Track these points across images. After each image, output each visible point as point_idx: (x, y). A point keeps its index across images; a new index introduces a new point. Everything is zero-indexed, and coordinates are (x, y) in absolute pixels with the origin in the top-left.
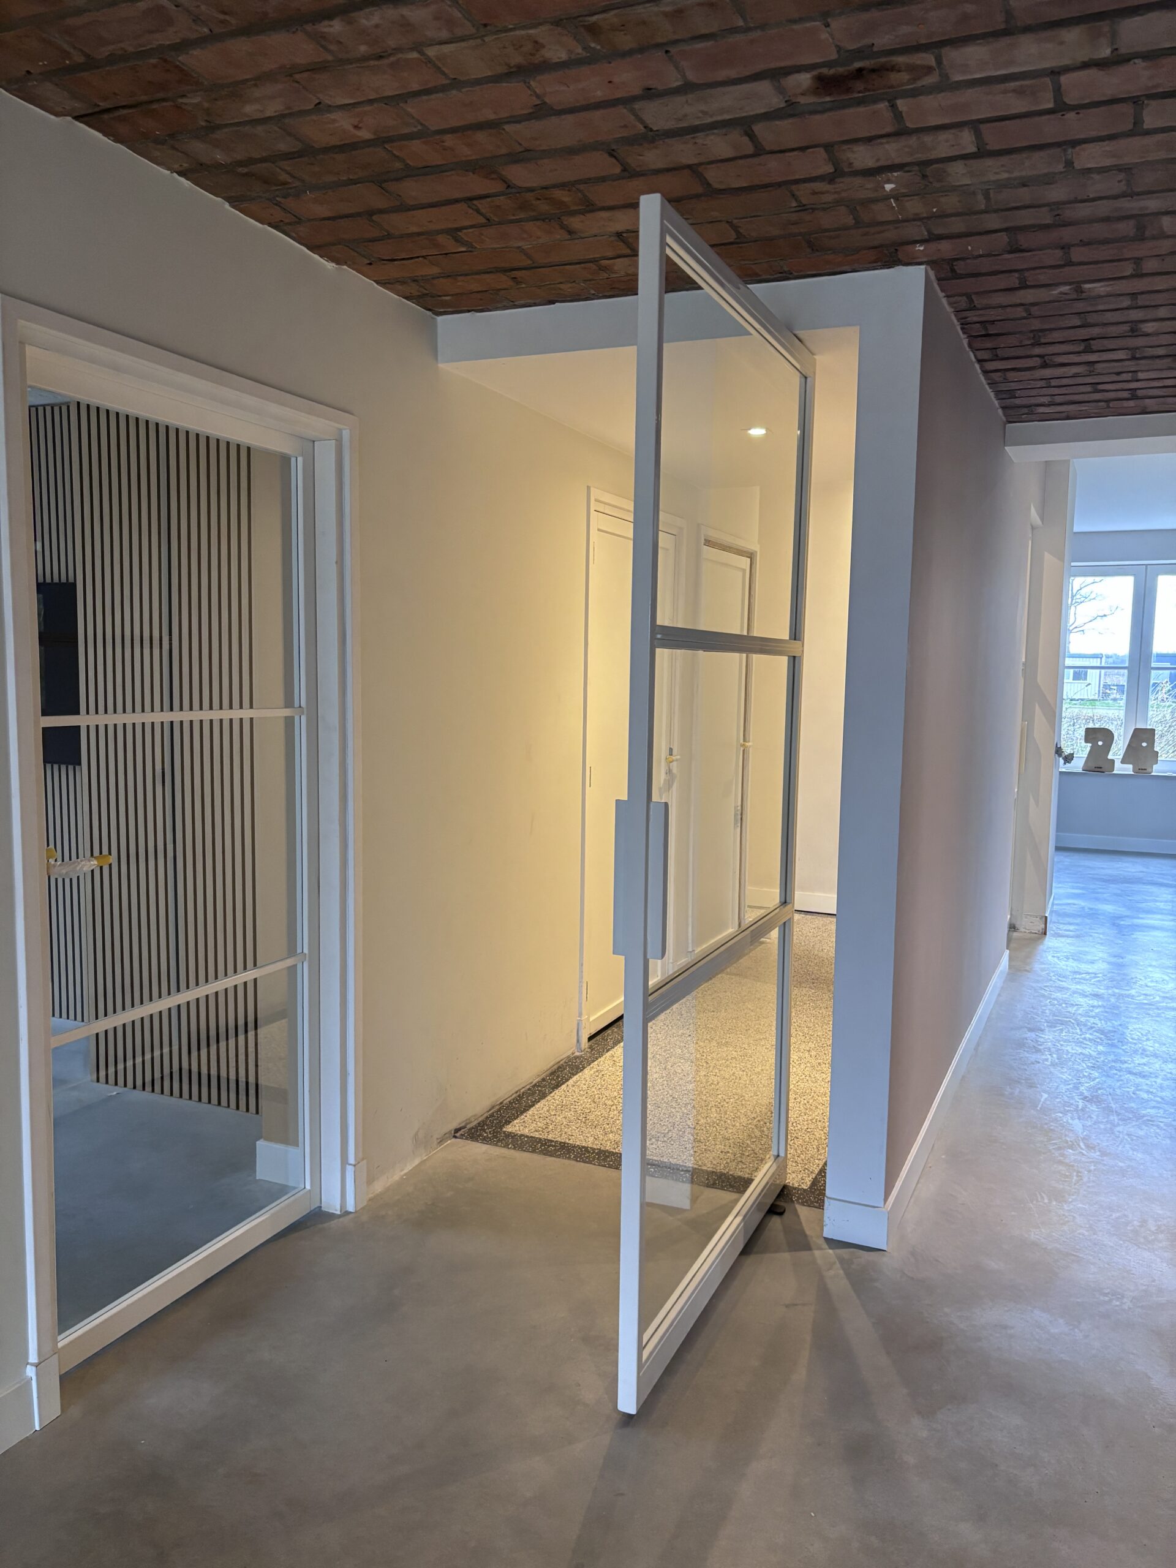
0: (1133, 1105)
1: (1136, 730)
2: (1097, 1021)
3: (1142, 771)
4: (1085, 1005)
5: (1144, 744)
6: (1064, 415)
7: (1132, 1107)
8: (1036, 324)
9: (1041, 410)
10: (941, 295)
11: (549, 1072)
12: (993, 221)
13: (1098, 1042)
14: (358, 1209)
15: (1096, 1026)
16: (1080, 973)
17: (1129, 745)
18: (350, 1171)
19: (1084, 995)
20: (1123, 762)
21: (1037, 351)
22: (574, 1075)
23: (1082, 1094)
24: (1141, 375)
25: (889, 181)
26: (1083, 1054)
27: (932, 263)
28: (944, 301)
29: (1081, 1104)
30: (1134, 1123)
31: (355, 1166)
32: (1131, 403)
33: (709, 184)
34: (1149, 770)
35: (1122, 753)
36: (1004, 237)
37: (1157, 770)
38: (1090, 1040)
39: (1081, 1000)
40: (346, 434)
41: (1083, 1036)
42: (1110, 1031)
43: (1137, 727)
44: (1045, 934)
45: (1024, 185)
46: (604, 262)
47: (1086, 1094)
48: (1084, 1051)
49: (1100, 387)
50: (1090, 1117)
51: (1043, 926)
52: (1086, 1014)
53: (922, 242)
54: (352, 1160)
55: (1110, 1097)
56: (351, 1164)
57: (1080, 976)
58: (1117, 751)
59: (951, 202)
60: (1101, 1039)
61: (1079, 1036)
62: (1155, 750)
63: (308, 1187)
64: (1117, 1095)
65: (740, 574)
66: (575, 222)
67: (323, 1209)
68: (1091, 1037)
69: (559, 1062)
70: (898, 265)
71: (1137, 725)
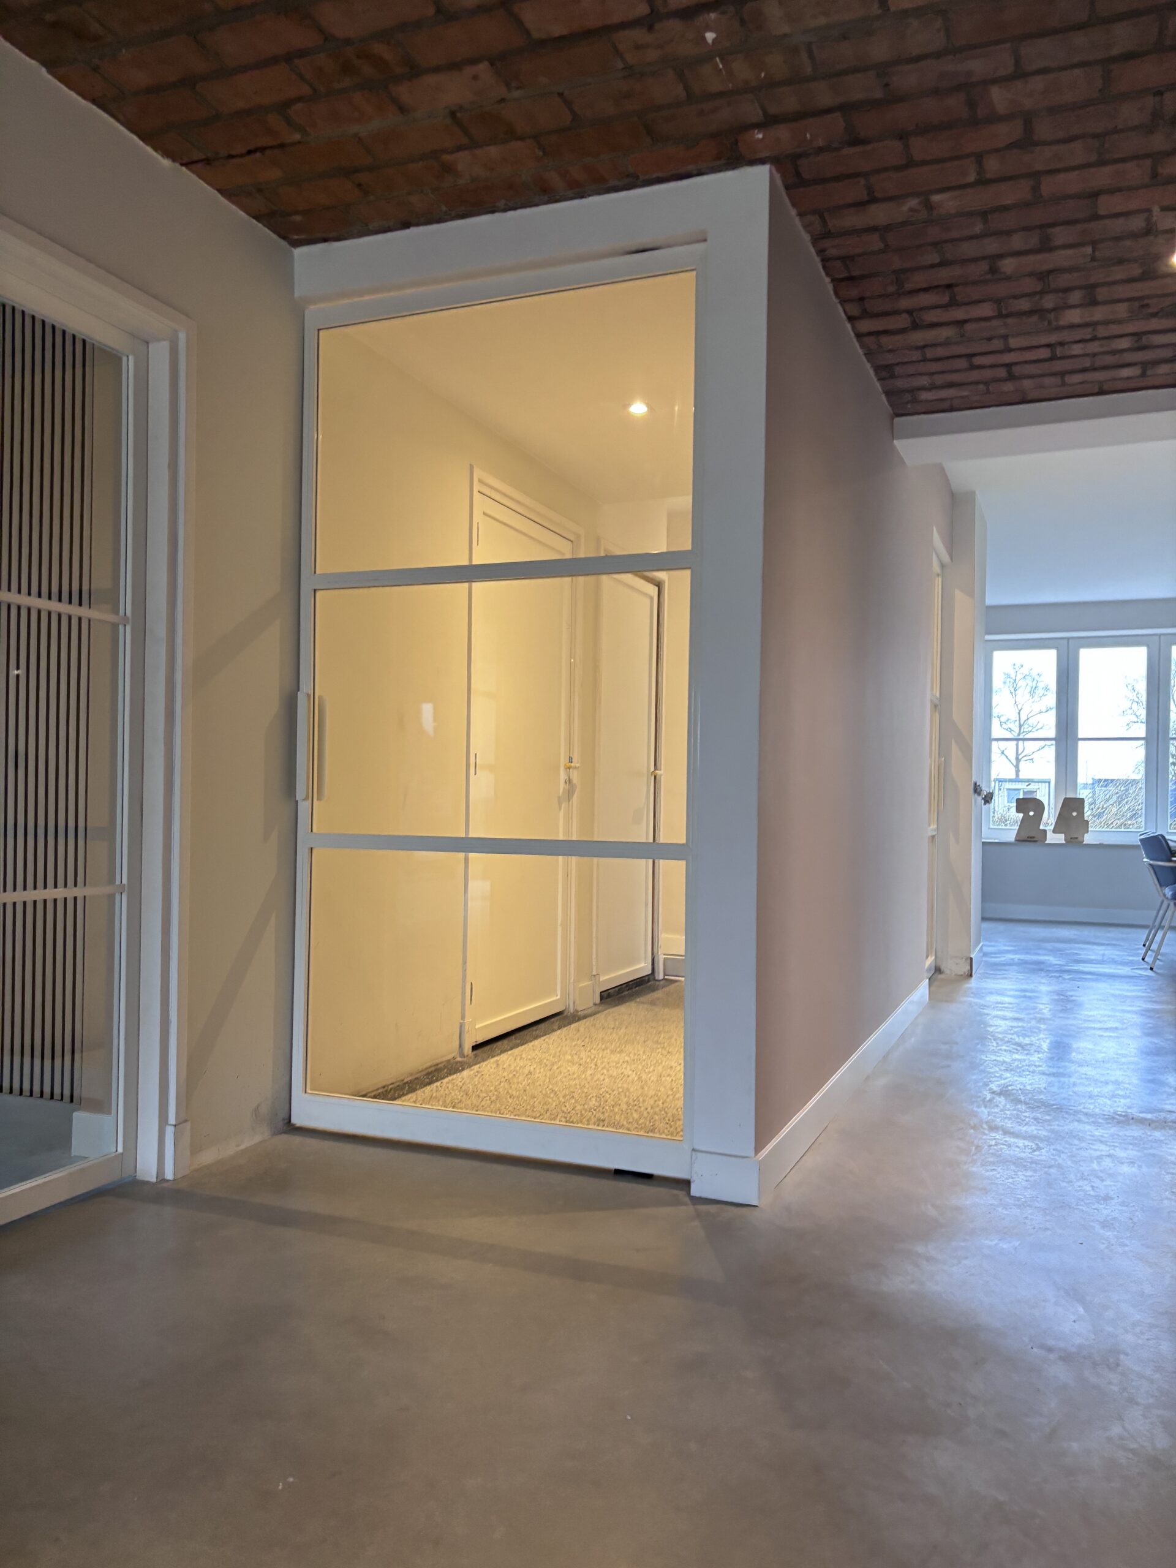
0: (1042, 1097)
1: (1066, 799)
2: (1015, 1037)
3: (1074, 841)
4: (1004, 1026)
5: (1074, 814)
6: (947, 405)
7: (1042, 1099)
8: (897, 263)
9: (925, 396)
10: (793, 212)
11: (424, 1073)
12: (824, 95)
13: (1014, 1052)
14: (179, 1176)
15: (1013, 1041)
16: (1002, 1004)
17: (1059, 815)
18: (170, 1131)
19: (1004, 1018)
20: (1054, 831)
21: (905, 303)
22: (450, 1075)
23: (990, 1089)
24: (1013, 343)
25: (708, 28)
26: (997, 1061)
27: (776, 161)
28: (797, 220)
29: (989, 1096)
30: (1042, 1110)
31: (175, 1126)
32: (1009, 387)
33: (527, 32)
34: (1080, 839)
35: (1053, 821)
36: (837, 121)
37: (1088, 839)
38: (1005, 1050)
39: (1002, 1023)
40: (182, 336)
41: (999, 1048)
42: (1027, 1045)
43: (1068, 796)
44: (971, 975)
45: (844, 37)
46: (446, 157)
47: (995, 1089)
48: (998, 1059)
49: (978, 361)
50: (997, 1106)
51: (969, 968)
52: (1005, 1032)
53: (758, 126)
54: (172, 1120)
55: (1020, 1092)
56: (171, 1125)
57: (1003, 1005)
58: (1049, 820)
59: (776, 63)
60: (1017, 1050)
61: (994, 1048)
62: (1086, 819)
63: (120, 1150)
64: (1027, 1090)
65: (647, 601)
66: (403, 91)
67: (137, 1177)
68: (1007, 1048)
69: (437, 1065)
70: (742, 166)
71: (1068, 794)
